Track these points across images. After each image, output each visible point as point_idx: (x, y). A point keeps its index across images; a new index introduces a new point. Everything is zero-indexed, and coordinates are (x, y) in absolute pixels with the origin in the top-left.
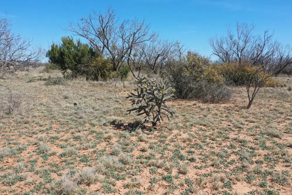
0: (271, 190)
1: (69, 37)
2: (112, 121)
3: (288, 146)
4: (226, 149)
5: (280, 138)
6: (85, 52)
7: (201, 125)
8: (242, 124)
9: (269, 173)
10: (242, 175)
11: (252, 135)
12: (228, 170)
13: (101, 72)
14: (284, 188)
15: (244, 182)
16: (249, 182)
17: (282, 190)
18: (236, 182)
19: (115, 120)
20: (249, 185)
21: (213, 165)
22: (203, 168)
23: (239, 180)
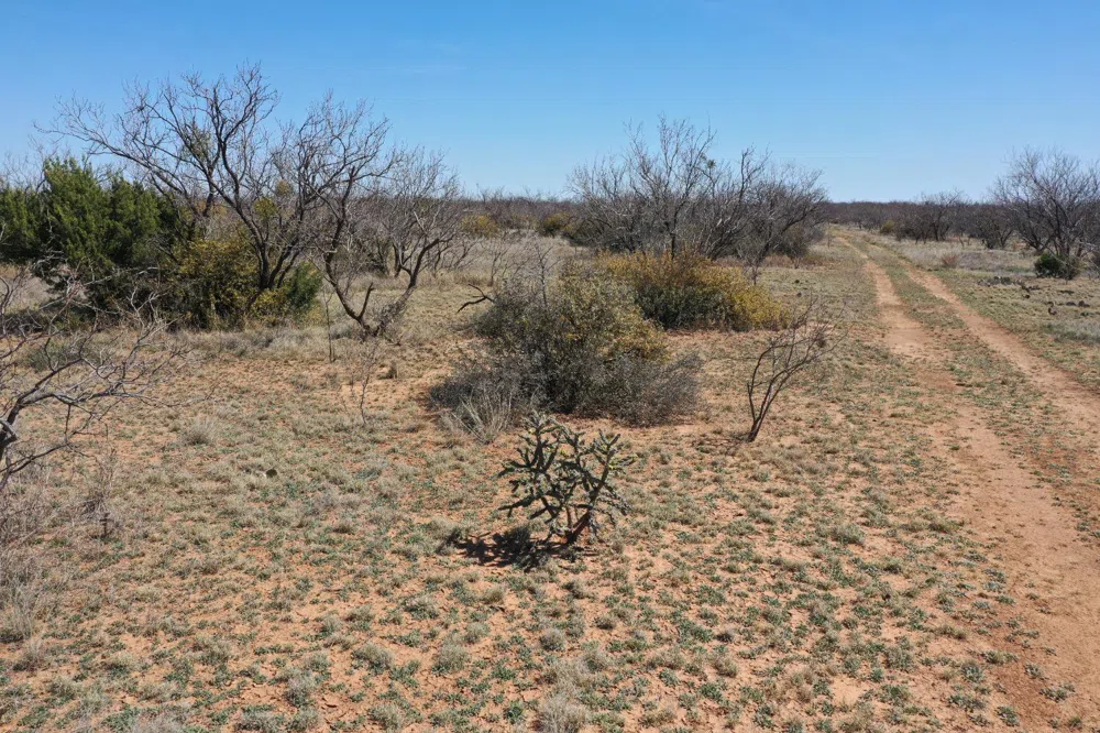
0: (894, 684)
1: (72, 162)
2: (448, 534)
3: (886, 570)
4: (769, 593)
5: (861, 545)
6: (147, 222)
7: (675, 521)
8: (764, 506)
9: (877, 647)
10: (835, 661)
11: (803, 544)
12: (803, 653)
13: (217, 297)
14: (912, 676)
15: (844, 676)
16: (852, 675)
17: (911, 683)
18: (831, 679)
19: (455, 530)
20: (855, 681)
21: (772, 646)
22: (757, 656)
23: (833, 674)
